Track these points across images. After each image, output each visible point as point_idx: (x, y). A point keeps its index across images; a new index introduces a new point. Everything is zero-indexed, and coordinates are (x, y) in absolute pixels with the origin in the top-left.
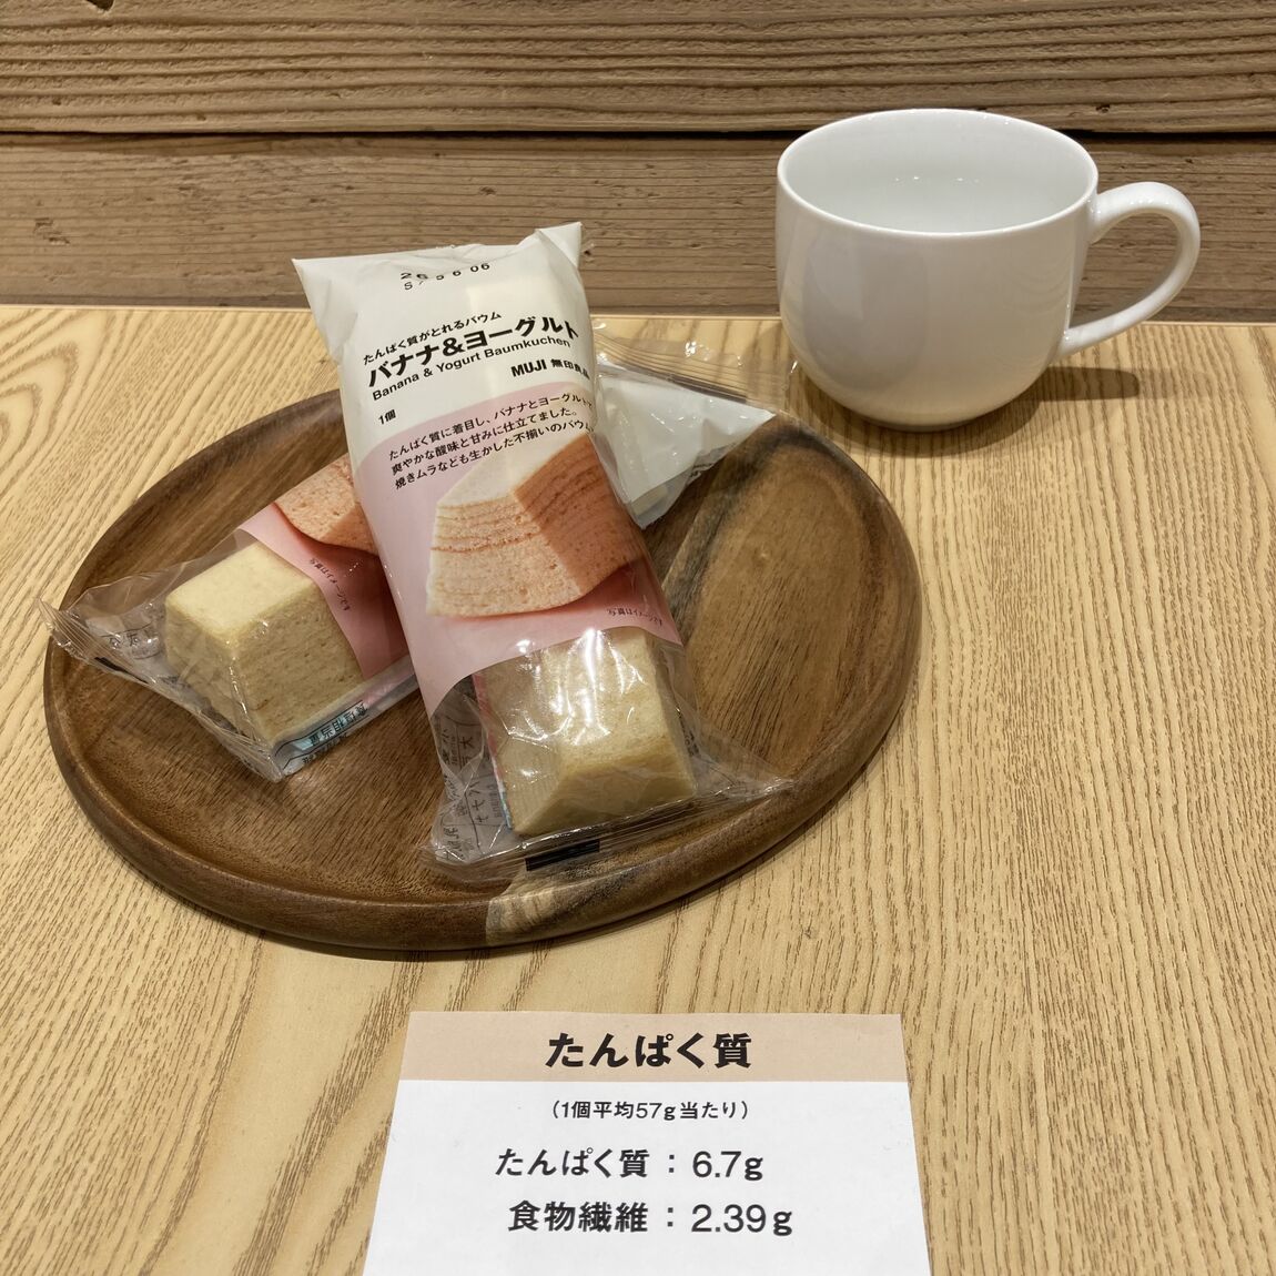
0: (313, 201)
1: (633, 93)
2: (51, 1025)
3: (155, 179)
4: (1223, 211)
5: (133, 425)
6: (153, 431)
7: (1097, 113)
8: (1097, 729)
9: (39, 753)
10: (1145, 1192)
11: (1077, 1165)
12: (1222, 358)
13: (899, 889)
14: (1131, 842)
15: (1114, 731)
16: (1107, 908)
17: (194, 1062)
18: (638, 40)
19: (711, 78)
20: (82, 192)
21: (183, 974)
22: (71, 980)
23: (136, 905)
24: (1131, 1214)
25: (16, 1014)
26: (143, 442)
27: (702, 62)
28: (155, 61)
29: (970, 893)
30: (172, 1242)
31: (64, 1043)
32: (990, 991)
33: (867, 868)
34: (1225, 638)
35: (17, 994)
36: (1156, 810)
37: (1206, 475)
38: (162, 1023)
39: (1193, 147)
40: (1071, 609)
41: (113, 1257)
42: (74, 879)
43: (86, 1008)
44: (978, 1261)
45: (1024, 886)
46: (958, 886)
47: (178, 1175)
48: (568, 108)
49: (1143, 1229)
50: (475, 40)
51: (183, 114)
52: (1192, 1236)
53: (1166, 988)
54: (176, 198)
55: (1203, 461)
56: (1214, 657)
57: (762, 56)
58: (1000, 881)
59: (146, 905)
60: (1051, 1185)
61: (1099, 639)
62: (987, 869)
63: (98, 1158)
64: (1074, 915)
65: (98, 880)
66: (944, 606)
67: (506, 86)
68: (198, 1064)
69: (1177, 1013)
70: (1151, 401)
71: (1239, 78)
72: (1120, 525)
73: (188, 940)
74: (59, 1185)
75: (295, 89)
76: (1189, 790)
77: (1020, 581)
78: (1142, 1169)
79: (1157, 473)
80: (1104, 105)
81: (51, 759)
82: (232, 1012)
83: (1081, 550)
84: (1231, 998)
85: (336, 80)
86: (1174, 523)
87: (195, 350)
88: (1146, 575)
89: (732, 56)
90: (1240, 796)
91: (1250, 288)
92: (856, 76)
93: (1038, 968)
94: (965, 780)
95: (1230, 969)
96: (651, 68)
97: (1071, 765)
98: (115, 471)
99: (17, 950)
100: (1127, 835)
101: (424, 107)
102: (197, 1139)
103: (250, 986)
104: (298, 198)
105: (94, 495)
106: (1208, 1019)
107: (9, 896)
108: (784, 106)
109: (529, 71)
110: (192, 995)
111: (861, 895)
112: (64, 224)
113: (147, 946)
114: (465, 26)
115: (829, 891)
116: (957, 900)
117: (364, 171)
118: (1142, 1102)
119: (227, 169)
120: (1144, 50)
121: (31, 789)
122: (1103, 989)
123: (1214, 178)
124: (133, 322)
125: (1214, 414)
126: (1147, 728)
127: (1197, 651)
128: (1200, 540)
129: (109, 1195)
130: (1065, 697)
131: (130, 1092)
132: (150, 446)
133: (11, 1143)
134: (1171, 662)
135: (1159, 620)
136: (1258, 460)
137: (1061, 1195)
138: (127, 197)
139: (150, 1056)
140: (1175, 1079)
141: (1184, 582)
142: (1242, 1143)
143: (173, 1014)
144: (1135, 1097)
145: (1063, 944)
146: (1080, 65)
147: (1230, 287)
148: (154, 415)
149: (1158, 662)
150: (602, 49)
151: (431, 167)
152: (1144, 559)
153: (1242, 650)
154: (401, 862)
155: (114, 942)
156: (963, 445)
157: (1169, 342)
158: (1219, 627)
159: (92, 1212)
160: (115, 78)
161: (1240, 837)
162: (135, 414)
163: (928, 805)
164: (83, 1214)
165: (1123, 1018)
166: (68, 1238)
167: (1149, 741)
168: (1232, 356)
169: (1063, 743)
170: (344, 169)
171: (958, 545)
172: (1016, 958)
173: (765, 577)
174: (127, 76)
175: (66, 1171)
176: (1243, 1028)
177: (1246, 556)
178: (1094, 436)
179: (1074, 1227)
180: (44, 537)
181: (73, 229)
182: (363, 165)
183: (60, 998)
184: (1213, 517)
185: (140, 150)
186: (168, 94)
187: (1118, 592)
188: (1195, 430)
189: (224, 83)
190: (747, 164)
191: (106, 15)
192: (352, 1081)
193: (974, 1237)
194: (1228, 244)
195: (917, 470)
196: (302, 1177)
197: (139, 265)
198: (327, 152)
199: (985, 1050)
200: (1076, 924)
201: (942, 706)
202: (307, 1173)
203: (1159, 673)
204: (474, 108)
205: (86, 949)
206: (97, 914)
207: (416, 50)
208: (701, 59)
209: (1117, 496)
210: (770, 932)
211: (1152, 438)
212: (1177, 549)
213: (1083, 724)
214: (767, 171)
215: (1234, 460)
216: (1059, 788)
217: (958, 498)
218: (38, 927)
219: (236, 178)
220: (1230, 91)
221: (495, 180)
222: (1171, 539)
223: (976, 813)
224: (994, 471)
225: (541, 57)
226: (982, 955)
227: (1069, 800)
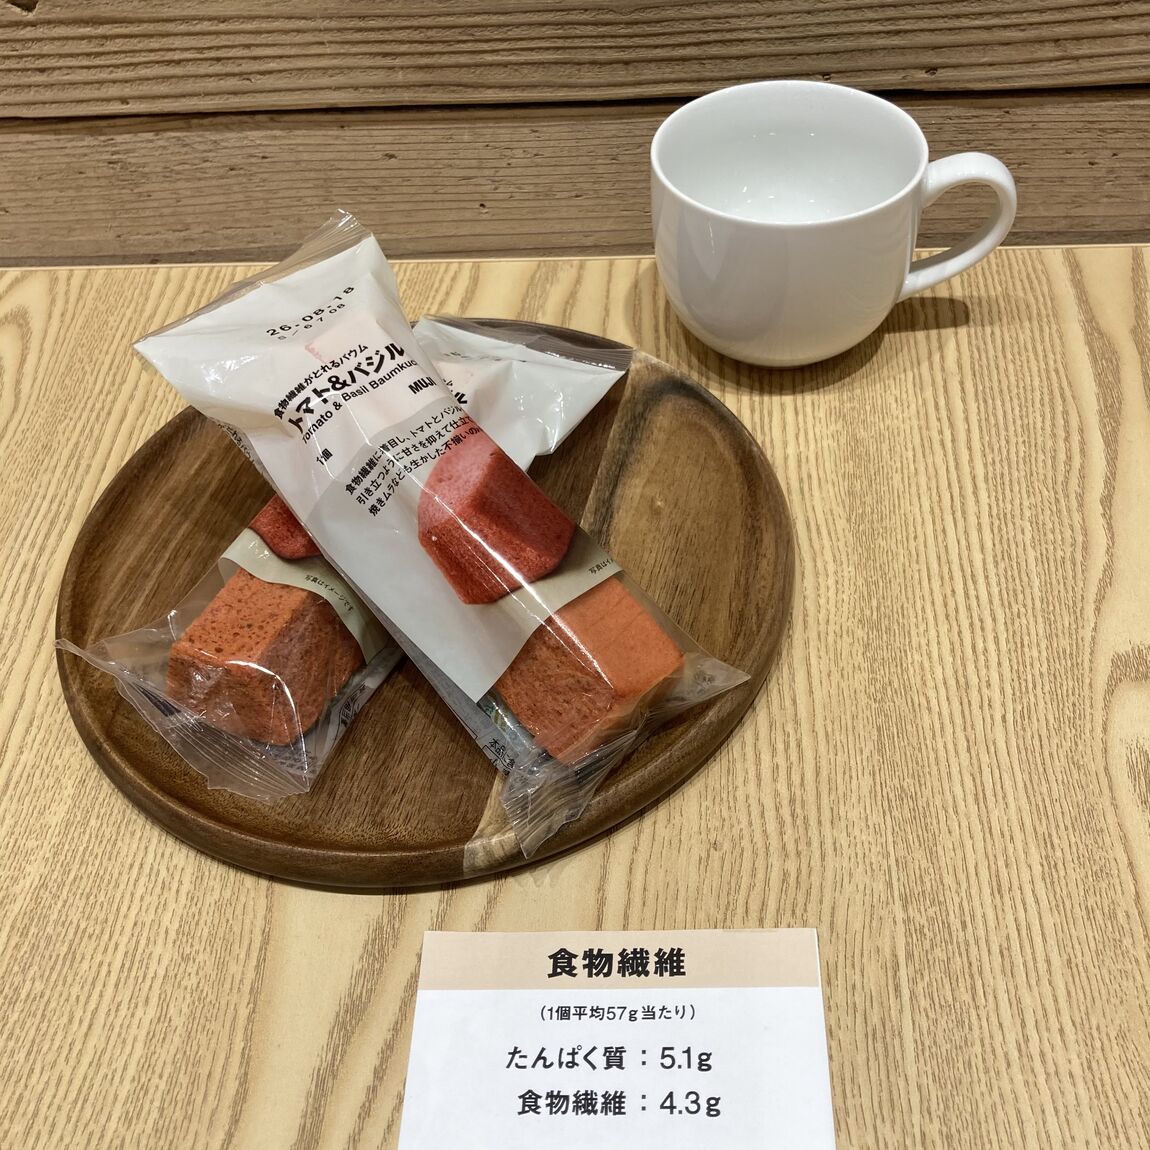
2: (109, 965)
3: (86, 155)
4: (1037, 152)
5: (91, 392)
6: (110, 397)
7: (926, 75)
9: (59, 721)
10: (983, 1046)
12: (1040, 282)
13: (785, 802)
14: (969, 750)
15: (953, 650)
16: (951, 810)
18: (518, 25)
19: (585, 56)
20: (18, 169)
24: (973, 1064)
26: (103, 408)
27: (577, 43)
29: (842, 803)
31: (123, 980)
32: (861, 888)
33: (759, 785)
36: (988, 720)
38: (200, 958)
39: (1010, 101)
40: (916, 537)
42: (107, 834)
43: (136, 949)
45: (885, 794)
46: (832, 798)
47: (232, 1086)
49: (982, 1075)
50: (372, 30)
51: (108, 100)
52: (1019, 1078)
53: (998, 876)
55: (1024, 388)
56: (1034, 576)
57: (630, 36)
58: (865, 791)
59: (171, 855)
61: (940, 565)
62: (854, 781)
64: (925, 817)
65: (128, 835)
66: (810, 540)
67: (402, 68)
70: (979, 328)
72: (955, 453)
76: (1014, 701)
78: (981, 1028)
79: (985, 401)
80: (932, 69)
81: (70, 725)
82: (257, 944)
83: (923, 480)
84: (1048, 881)
85: (246, 67)
86: (1000, 449)
87: (135, 311)
88: (977, 501)
89: (603, 36)
90: (1055, 704)
91: (1062, 215)
92: (714, 50)
93: (897, 865)
95: (1047, 857)
96: (532, 49)
98: (82, 440)
99: (70, 901)
100: (965, 744)
101: (328, 88)
102: (243, 1054)
103: (268, 921)
106: (1030, 900)
107: (55, 853)
108: (653, 77)
109: (422, 54)
110: (221, 932)
111: (755, 811)
112: (3, 195)
113: (178, 891)
114: (362, 18)
115: (729, 808)
116: (832, 809)
117: (277, 142)
118: (981, 973)
119: (150, 145)
120: (965, 22)
122: (949, 880)
123: (1029, 125)
124: (76, 281)
125: (1033, 339)
126: (980, 646)
127: (1019, 572)
128: (1022, 466)
129: (179, 1105)
131: (183, 1019)
132: (109, 413)
133: (93, 1068)
134: (999, 584)
135: (989, 545)
136: (1070, 385)
137: (920, 1053)
138: (61, 171)
140: (1005, 952)
141: (1009, 506)
142: (1056, 1000)
143: (208, 949)
144: (975, 969)
145: (917, 844)
146: (910, 36)
147: (1046, 214)
148: (109, 380)
149: (988, 584)
150: (487, 34)
151: (337, 137)
153: (1057, 570)
155: (150, 889)
157: (994, 267)
158: (1038, 547)
159: (168, 1120)
160: (42, 70)
163: (805, 727)
164: (161, 1123)
165: (965, 903)
167: (982, 658)
168: (1048, 280)
169: (912, 663)
171: (819, 479)
172: (880, 857)
173: (662, 524)
175: (142, 1088)
176: (1057, 906)
177: (1060, 479)
181: (10, 200)
182: (275, 137)
185: (68, 131)
186: (92, 83)
189: (143, 72)
190: (622, 127)
191: (30, 16)
192: (361, 997)
197: (75, 230)
198: (242, 127)
201: (813, 635)
202: (335, 1077)
203: (989, 594)
204: (374, 87)
205: (128, 896)
206: (131, 866)
207: (318, 39)
208: (576, 40)
209: (952, 425)
210: (684, 847)
211: (981, 366)
212: (1002, 475)
213: (928, 645)
214: (638, 133)
215: (1050, 385)
216: (910, 704)
217: (818, 433)
218: (85, 879)
219: (159, 152)
220: (1040, 55)
221: (397, 147)
222: (998, 465)
223: (843, 731)
224: (848, 405)
225: (432, 42)
226: (853, 855)
227: (918, 715)
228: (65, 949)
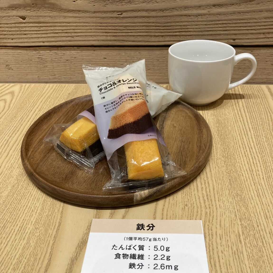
0: (67, 60)
1: (136, 37)
2: (15, 229)
3: (33, 56)
4: (259, 61)
5: (28, 107)
6: (32, 108)
7: (233, 41)
8: (244, 163)
9: (9, 172)
10: (267, 257)
11: (252, 252)
12: (261, 91)
13: (205, 196)
14: (254, 185)
15: (248, 163)
16: (251, 198)
17: (49, 236)
18: (138, 26)
19: (153, 34)
20: (16, 59)
21: (45, 218)
22: (19, 220)
23: (33, 204)
24: (265, 262)
25: (6, 227)
26: (30, 110)
27: (151, 31)
28: (34, 31)
29: (221, 196)
31: (18, 233)
32: (228, 216)
33: (198, 192)
34: (269, 144)
35: (6, 223)
36: (259, 179)
37: (260, 113)
38: (41, 228)
39: (252, 48)
40: (236, 139)
42: (18, 198)
43: (23, 226)
45: (233, 194)
46: (218, 195)
47: (46, 262)
48: (123, 41)
49: (268, 265)
50: (103, 26)
51: (40, 42)
53: (266, 214)
54: (38, 60)
55: (260, 111)
56: (267, 148)
57: (164, 30)
58: (227, 193)
59: (35, 204)
60: (246, 256)
61: (242, 145)
62: (224, 191)
63: (27, 258)
64: (244, 200)
67: (110, 36)
68: (50, 237)
69: (269, 219)
70: (247, 100)
71: (261, 34)
72: (244, 123)
73: (46, 211)
74: (18, 264)
75: (64, 36)
76: (265, 174)
77: (224, 134)
78: (266, 252)
79: (250, 113)
80: (234, 40)
82: (57, 226)
83: (236, 128)
85: (73, 34)
86: (255, 122)
87: (40, 92)
88: (251, 133)
89: (157, 29)
91: (265, 78)
92: (183, 33)
93: (238, 211)
94: (217, 173)
96: (140, 32)
97: (240, 170)
98: (24, 116)
99: (6, 214)
100: (253, 183)
101: (92, 40)
102: (50, 253)
103: (61, 220)
104: (64, 60)
105: (19, 120)
107: (4, 202)
108: (168, 40)
109: (114, 33)
110: (47, 222)
111: (197, 197)
112: (12, 66)
113: (36, 212)
114: (101, 23)
115: (190, 197)
116: (218, 198)
117: (79, 54)
118: (264, 238)
119: (49, 54)
120: (242, 28)
121: (8, 180)
122: (252, 215)
124: (27, 87)
125: (261, 102)
126: (255, 162)
127: (263, 147)
128: (261, 126)
129: (30, 266)
130: (237, 157)
131: (34, 243)
132: (31, 111)
133: (6, 255)
134: (258, 149)
135: (255, 141)
136: (271, 110)
137: (249, 258)
138: (26, 60)
139: (38, 236)
140: (271, 233)
141: (259, 134)
143: (43, 226)
144: (262, 237)
145: (243, 206)
146: (229, 31)
147: (261, 77)
148: (32, 105)
149: (255, 149)
150: (130, 28)
151: (93, 53)
152: (250, 130)
155: (28, 212)
156: (209, 108)
157: (249, 89)
158: (267, 142)
159: (26, 270)
160: (25, 34)
162: (28, 104)
163: (210, 179)
164: (24, 271)
165: (258, 221)
167: (256, 165)
168: (263, 91)
169: (237, 165)
170: (74, 54)
172: (233, 209)
174: (28, 34)
175: (20, 261)
178: (236, 106)
179: (253, 265)
180: (9, 129)
181: (14, 67)
182: (78, 53)
183: (17, 224)
184: (263, 121)
185: (30, 50)
186: (37, 38)
187: (245, 136)
188: (257, 105)
189: (49, 35)
190: (160, 52)
191: (24, 21)
194: (260, 68)
196: (75, 260)
197: (28, 75)
198: (70, 50)
199: (228, 228)
200: (245, 202)
202: (76, 260)
204: (103, 41)
205: (22, 213)
206: (24, 206)
207: (90, 28)
208: (151, 30)
210: (178, 205)
211: (248, 107)
212: (256, 128)
213: (241, 162)
214: (164, 54)
215: (266, 110)
216: (238, 174)
217: (209, 118)
218: (11, 209)
219: (50, 55)
220: (260, 37)
221: (106, 56)
222: (255, 126)
223: (220, 180)
224: (216, 113)
225: (117, 30)
226: (225, 209)
227: (240, 177)
228: (3, 225)
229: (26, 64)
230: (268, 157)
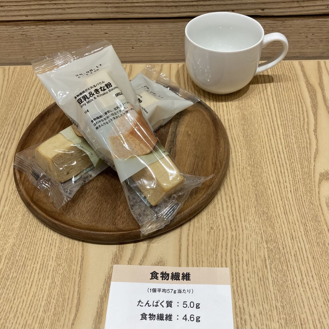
0: (59, 37)
1: (144, 8)
8: (271, 172)
11: (277, 277)
17: (73, 273)
21: (66, 252)
23: (50, 236)
25: (26, 266)
28: (13, 2)
30: (77, 316)
34: (298, 147)
35: (26, 261)
37: (291, 103)
41: (64, 321)
44: (258, 300)
48: (127, 12)
54: (21, 37)
60: (272, 282)
63: (55, 299)
68: (74, 274)
69: (295, 240)
71: (295, 2)
73: (65, 243)
74: (47, 306)
75: (53, 9)
77: (250, 135)
94: (243, 187)
97: (266, 182)
105: (12, 124)
121: (16, 208)
139: (62, 273)
152: (278, 127)
154: (116, 221)
156: (233, 98)
161: (305, 197)
162: (18, 99)
166: (53, 318)
170: (67, 29)
174: (5, 6)
178: (264, 94)
179: (277, 290)
184: (294, 115)
187: (273, 136)
188: (288, 91)
193: (256, 295)
194: (293, 41)
195: (222, 105)
196: (105, 298)
199: (254, 253)
200: (271, 221)
229: (7, 43)
230: (297, 164)
